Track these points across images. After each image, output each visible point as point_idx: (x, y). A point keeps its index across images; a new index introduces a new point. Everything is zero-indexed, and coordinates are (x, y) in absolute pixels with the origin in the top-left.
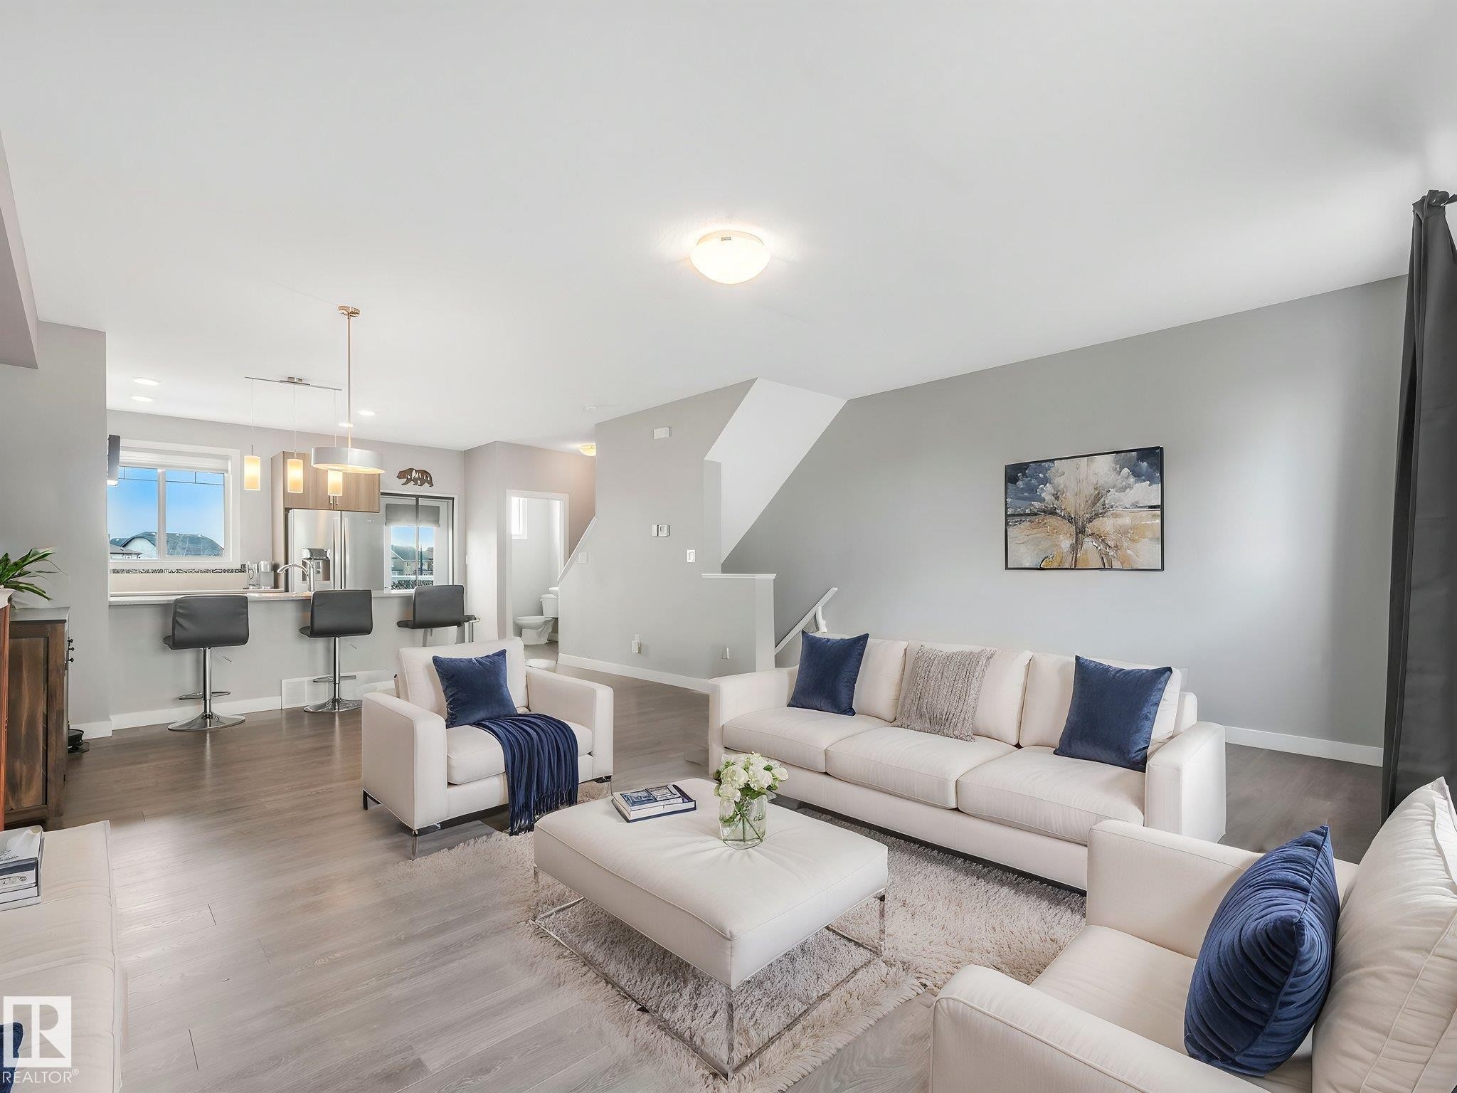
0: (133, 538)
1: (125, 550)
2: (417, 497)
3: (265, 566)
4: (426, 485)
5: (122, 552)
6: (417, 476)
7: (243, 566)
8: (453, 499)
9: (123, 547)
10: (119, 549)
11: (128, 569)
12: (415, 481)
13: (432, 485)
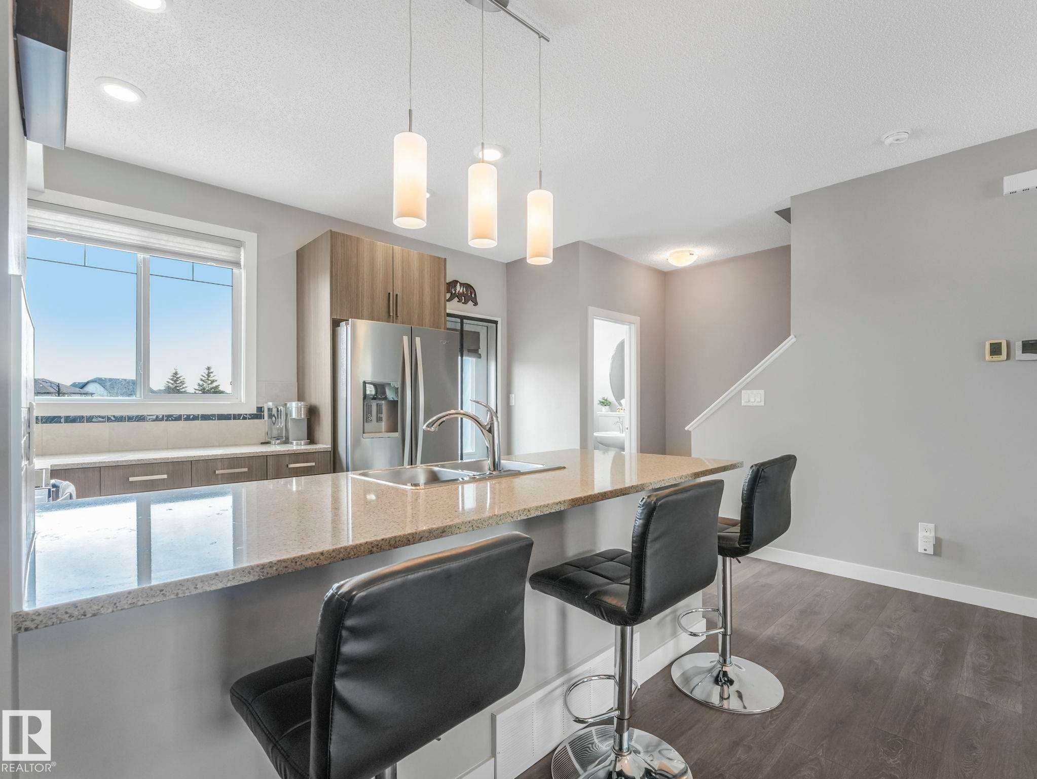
0: (88, 383)
1: (82, 391)
2: (462, 318)
3: (295, 409)
4: (470, 303)
5: (80, 392)
6: (461, 291)
7: (260, 409)
8: (496, 322)
9: (81, 388)
10: (77, 390)
11: (89, 415)
12: (459, 296)
13: (476, 304)
